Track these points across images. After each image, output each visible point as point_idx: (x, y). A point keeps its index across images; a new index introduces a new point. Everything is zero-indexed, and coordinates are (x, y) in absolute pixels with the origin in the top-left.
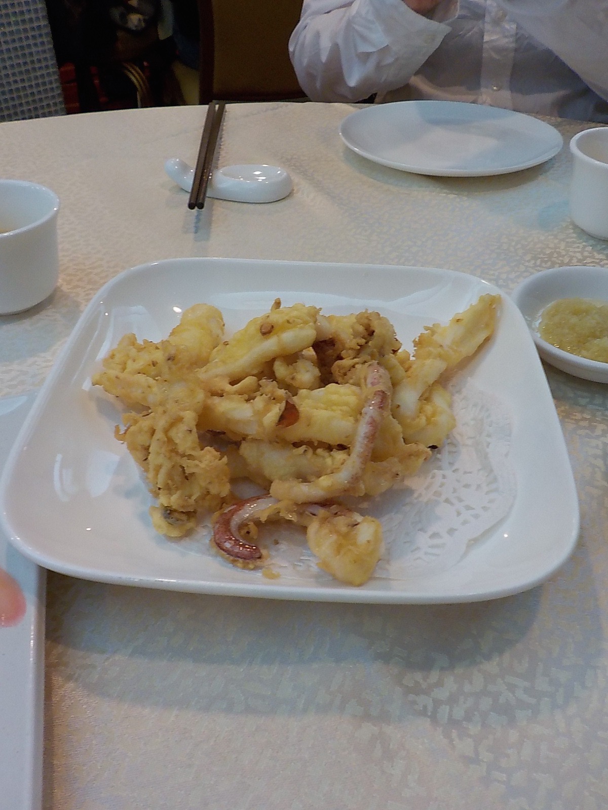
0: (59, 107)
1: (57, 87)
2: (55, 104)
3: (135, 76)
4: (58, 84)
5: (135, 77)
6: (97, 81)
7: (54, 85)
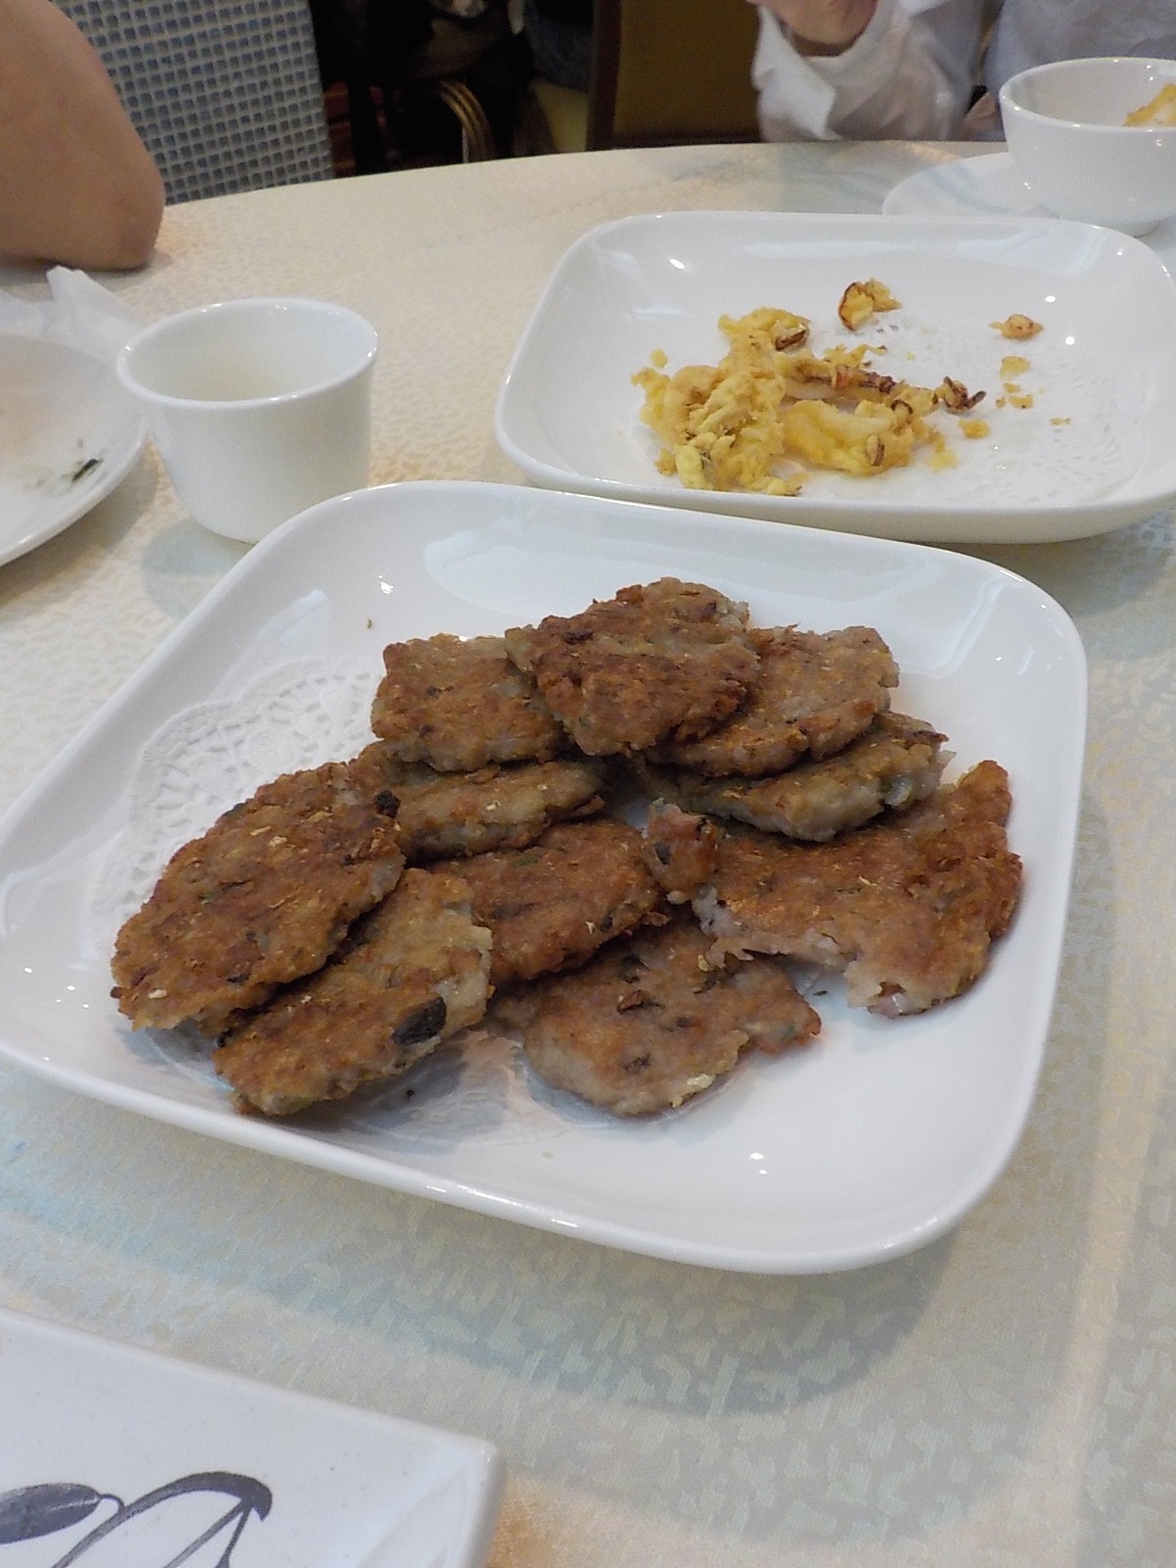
0: (321, 169)
1: (320, 129)
2: (315, 162)
3: (460, 103)
4: (322, 124)
5: (463, 106)
6: (381, 120)
7: (315, 126)
